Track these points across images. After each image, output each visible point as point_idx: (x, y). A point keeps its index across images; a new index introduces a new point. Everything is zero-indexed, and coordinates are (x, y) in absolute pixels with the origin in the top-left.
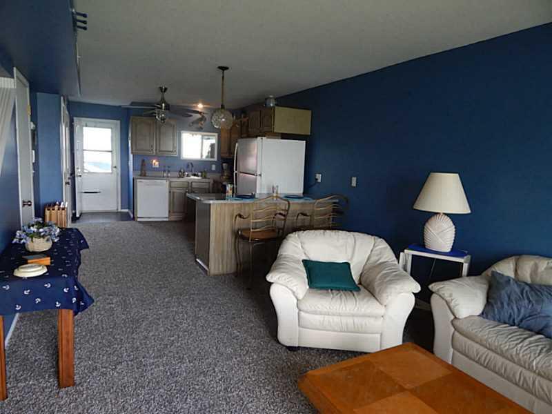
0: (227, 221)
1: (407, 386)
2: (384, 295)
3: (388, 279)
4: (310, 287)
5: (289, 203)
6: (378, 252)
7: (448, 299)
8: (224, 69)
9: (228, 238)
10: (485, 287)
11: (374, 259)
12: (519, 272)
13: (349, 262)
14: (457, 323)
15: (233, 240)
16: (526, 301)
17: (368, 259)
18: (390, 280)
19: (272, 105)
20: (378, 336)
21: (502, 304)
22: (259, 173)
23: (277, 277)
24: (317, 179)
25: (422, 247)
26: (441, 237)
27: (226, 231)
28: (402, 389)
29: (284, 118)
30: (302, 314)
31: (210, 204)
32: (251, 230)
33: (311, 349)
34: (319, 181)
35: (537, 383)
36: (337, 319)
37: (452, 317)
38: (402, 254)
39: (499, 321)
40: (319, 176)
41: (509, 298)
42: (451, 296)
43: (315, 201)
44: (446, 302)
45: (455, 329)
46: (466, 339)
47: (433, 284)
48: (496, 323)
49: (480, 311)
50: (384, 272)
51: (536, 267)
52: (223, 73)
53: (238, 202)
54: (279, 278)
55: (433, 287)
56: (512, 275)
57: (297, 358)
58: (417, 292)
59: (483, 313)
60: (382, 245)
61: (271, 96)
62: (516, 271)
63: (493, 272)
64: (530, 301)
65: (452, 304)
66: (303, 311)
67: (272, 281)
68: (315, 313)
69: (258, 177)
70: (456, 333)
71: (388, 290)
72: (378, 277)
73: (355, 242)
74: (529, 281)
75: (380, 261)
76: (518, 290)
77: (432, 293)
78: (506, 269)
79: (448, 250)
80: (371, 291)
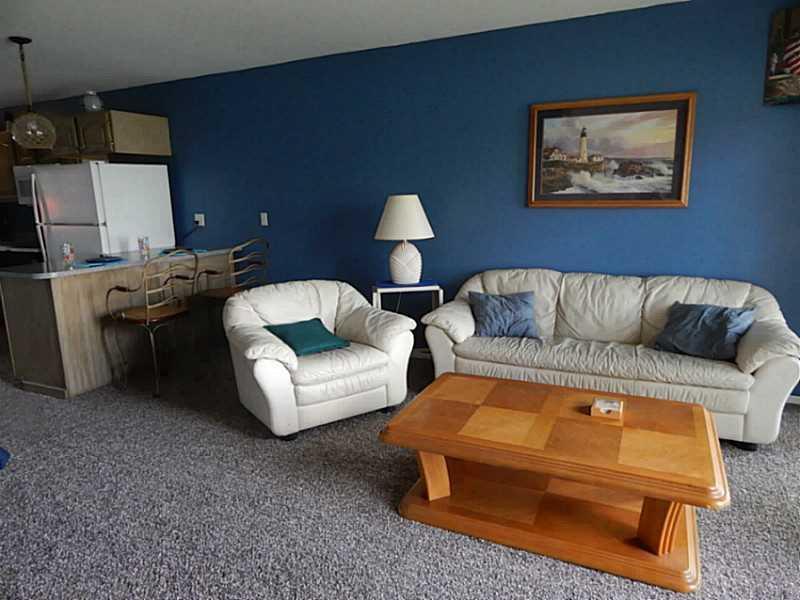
0: (83, 302)
1: (478, 402)
2: (385, 340)
3: (381, 323)
4: (298, 355)
5: (196, 257)
6: (347, 299)
7: (446, 326)
8: (21, 41)
9: (91, 331)
10: (467, 308)
11: (345, 307)
12: (487, 287)
13: (319, 317)
14: (457, 348)
15: (99, 333)
16: (508, 311)
17: (338, 309)
18: (383, 324)
19: (94, 107)
20: (384, 388)
21: (491, 319)
22: (101, 221)
23: (262, 349)
24: (197, 222)
25: (391, 283)
26: (409, 268)
27: (85, 320)
28: (477, 406)
29: (126, 129)
30: (301, 388)
31: (49, 281)
32: (149, 307)
33: (313, 429)
34: (202, 223)
35: (539, 376)
36: (340, 382)
37: (452, 344)
38: (375, 295)
39: (491, 336)
40: (200, 218)
41: (494, 311)
42: (448, 322)
43: (227, 250)
44: (444, 330)
45: (457, 355)
46: (470, 361)
47: (426, 317)
48: (490, 339)
49: (473, 332)
50: (370, 317)
51: (501, 279)
52: (21, 48)
53: (95, 269)
54: (264, 351)
55: (424, 320)
56: (481, 291)
57: (303, 444)
58: (413, 328)
59: (475, 333)
60: (349, 289)
61: (91, 93)
62: (484, 287)
63: (470, 293)
64: (510, 310)
65: (451, 332)
66: (302, 384)
67: (254, 358)
68: (317, 382)
69: (102, 228)
70: (459, 359)
71: (389, 334)
72: (367, 324)
73: (318, 292)
74: (497, 293)
75: (354, 308)
76: (497, 303)
77: (426, 326)
78: (475, 286)
79: (418, 281)
80: (366, 341)
